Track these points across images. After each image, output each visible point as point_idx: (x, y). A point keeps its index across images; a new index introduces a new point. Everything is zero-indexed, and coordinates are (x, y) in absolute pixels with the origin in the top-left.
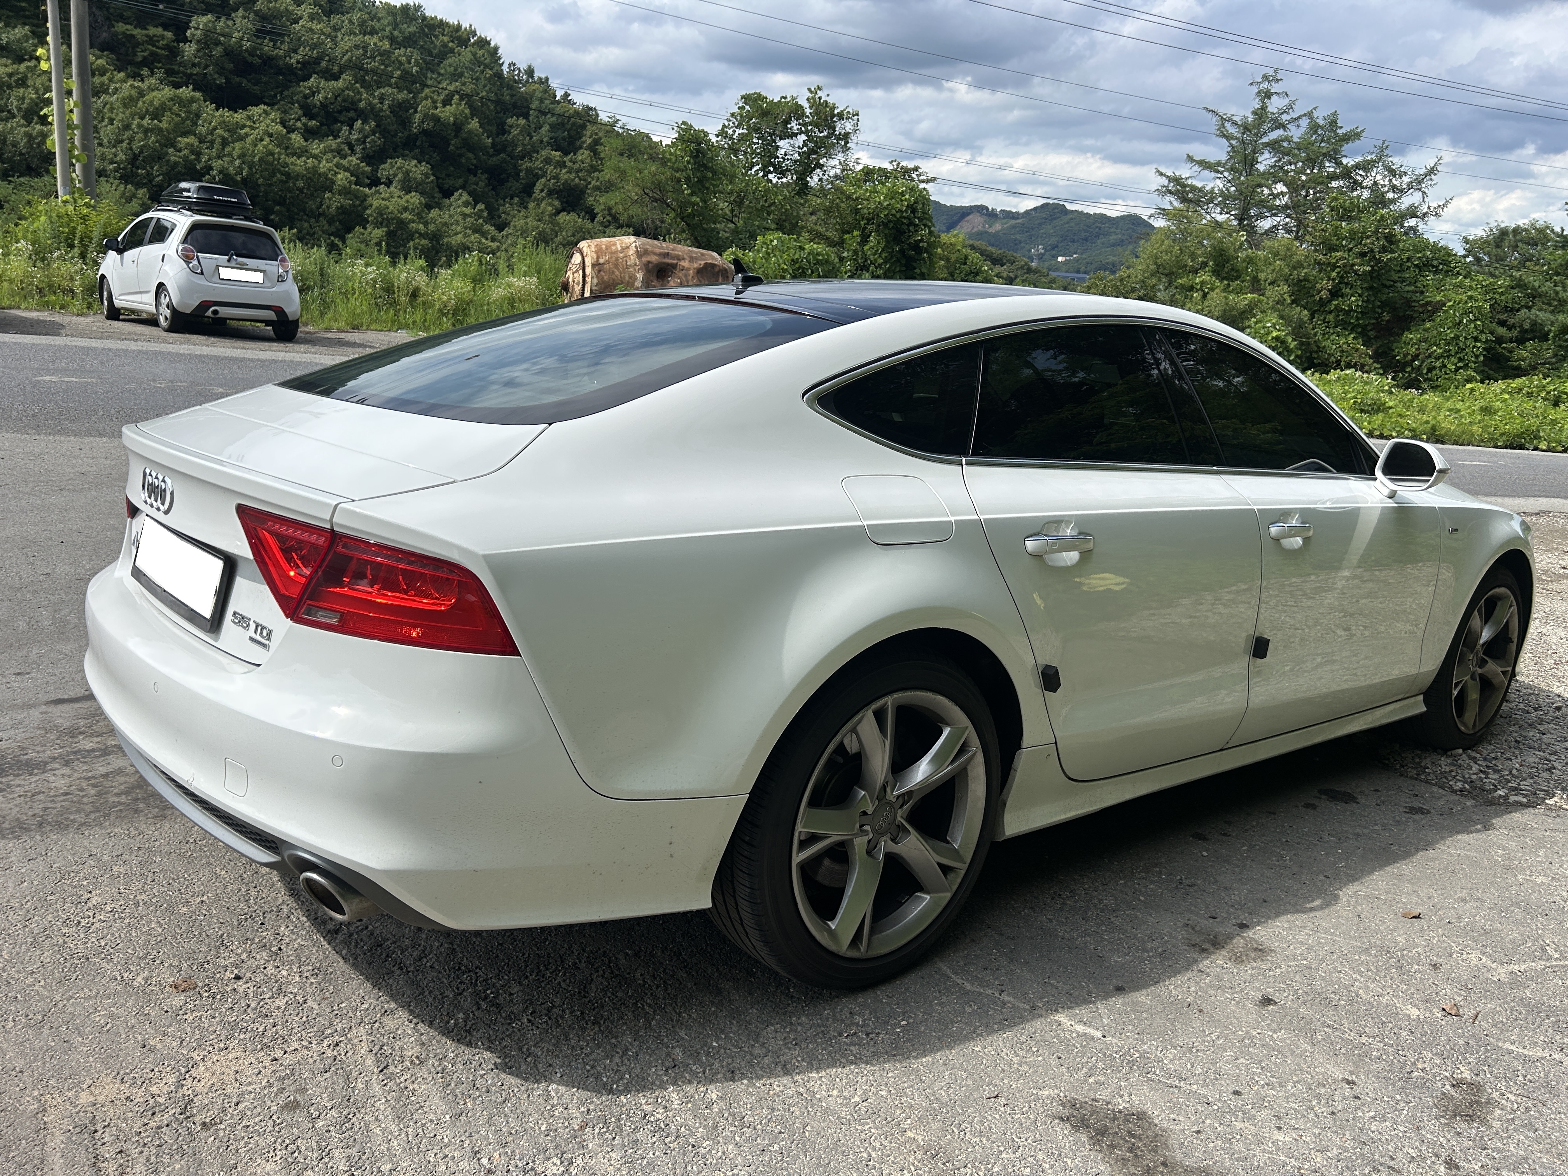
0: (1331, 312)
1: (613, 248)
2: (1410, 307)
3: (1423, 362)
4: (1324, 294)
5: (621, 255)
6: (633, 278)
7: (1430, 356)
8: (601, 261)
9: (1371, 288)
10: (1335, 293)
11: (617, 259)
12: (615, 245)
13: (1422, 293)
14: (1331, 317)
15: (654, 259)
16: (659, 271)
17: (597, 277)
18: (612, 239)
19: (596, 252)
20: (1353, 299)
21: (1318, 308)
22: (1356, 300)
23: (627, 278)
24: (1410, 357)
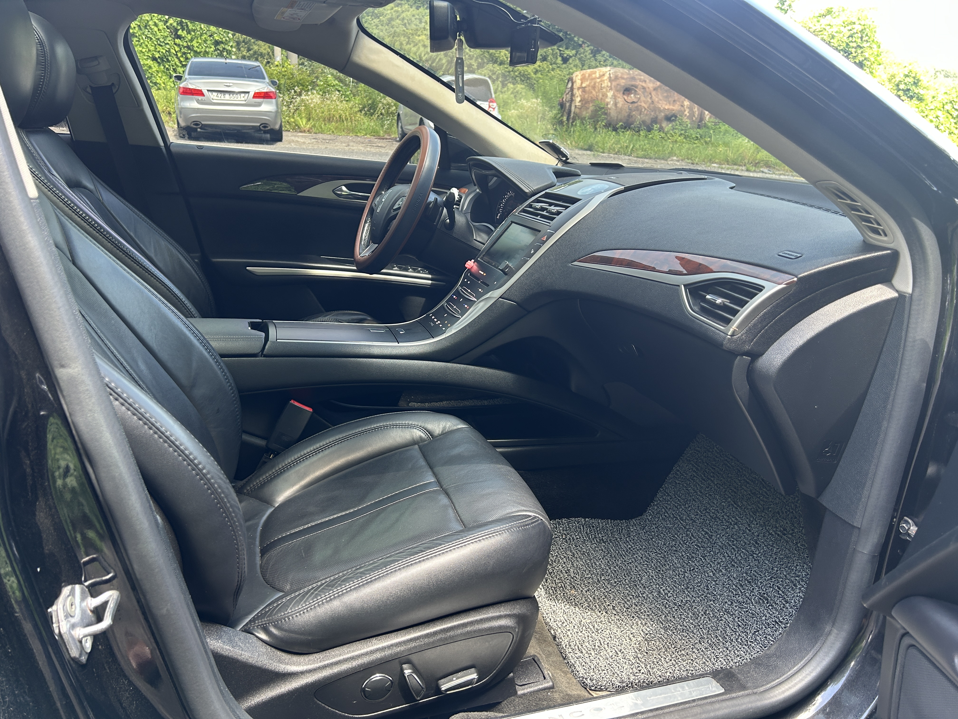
1: (594, 76)
5: (598, 80)
6: (605, 95)
8: (584, 85)
11: (595, 84)
12: (595, 73)
15: (622, 82)
16: (625, 90)
17: (580, 96)
18: (595, 70)
19: (581, 80)
23: (601, 96)
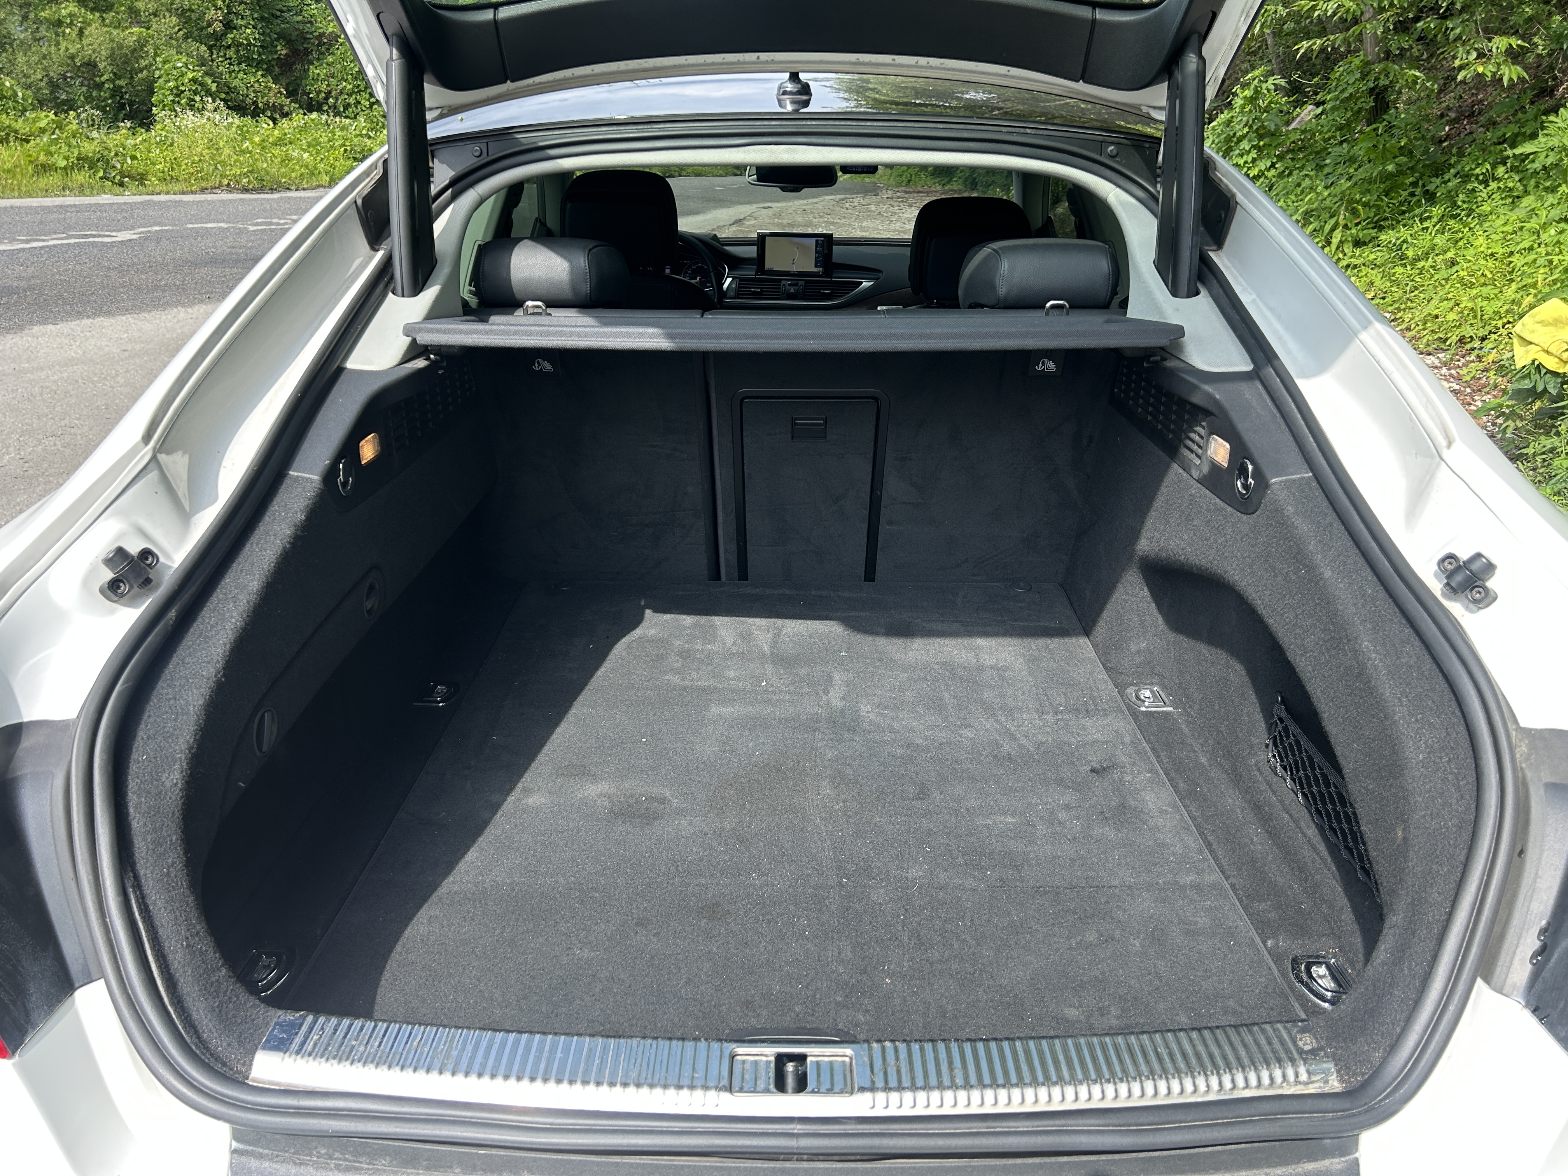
0: (229, 47)
2: (306, 39)
3: (337, 99)
4: (217, 26)
7: (341, 93)
9: (262, 19)
10: (229, 26)
13: (311, 22)
14: (231, 53)
20: (248, 31)
21: (215, 42)
22: (253, 33)
24: (323, 95)
